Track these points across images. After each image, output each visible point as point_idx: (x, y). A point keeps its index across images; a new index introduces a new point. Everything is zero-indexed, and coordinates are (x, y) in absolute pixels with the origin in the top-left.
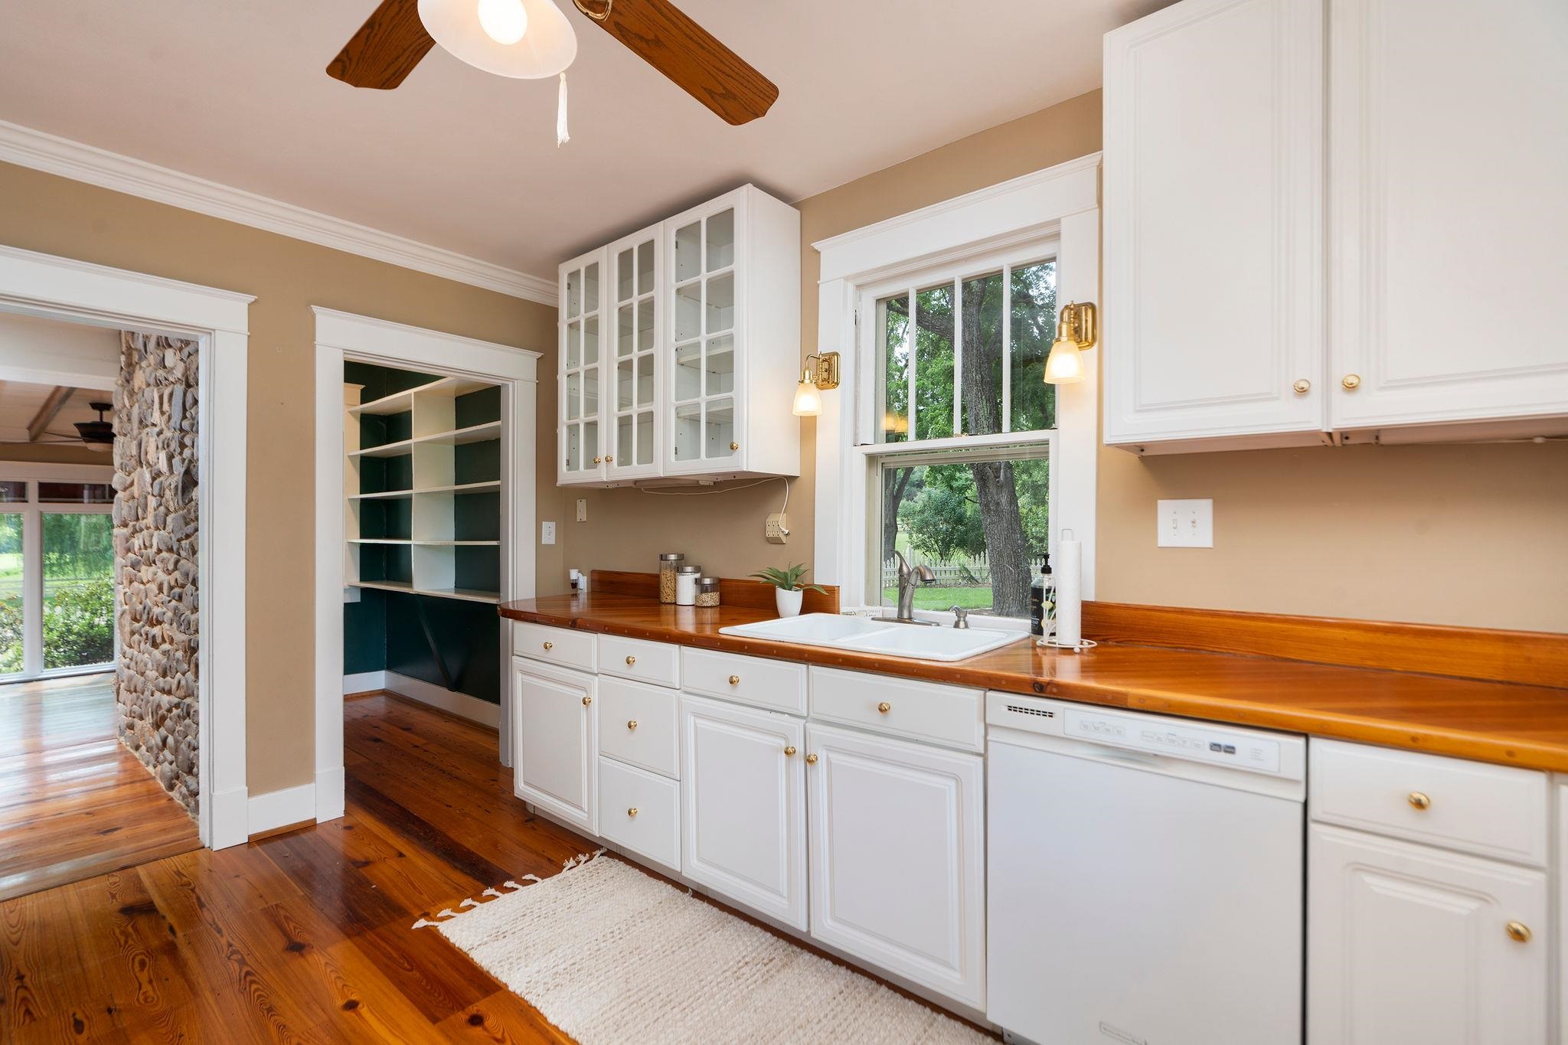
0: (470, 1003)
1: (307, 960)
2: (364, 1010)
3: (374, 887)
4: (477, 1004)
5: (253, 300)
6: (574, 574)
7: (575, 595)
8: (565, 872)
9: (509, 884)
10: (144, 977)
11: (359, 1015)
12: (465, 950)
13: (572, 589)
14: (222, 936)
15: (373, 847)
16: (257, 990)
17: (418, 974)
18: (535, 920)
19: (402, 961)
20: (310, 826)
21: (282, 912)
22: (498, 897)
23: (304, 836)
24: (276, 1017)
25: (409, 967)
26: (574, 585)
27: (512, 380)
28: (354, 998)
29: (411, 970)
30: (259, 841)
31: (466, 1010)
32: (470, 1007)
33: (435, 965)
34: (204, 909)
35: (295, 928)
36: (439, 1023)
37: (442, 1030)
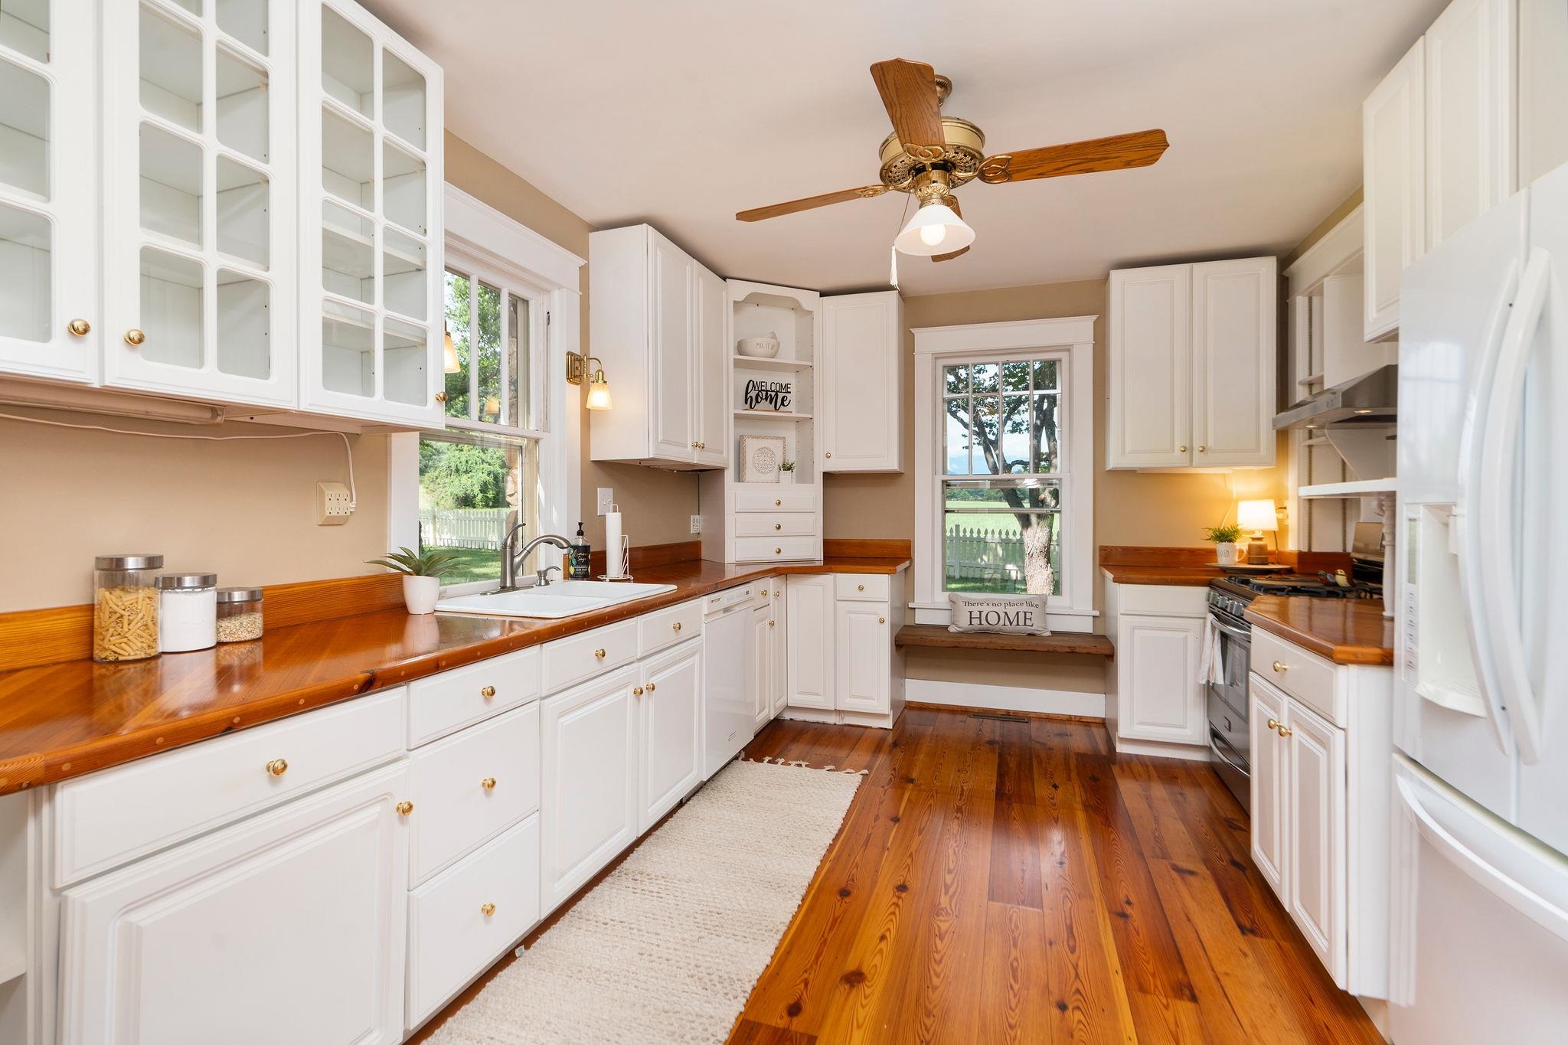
36: (814, 1034)
37: (820, 1026)
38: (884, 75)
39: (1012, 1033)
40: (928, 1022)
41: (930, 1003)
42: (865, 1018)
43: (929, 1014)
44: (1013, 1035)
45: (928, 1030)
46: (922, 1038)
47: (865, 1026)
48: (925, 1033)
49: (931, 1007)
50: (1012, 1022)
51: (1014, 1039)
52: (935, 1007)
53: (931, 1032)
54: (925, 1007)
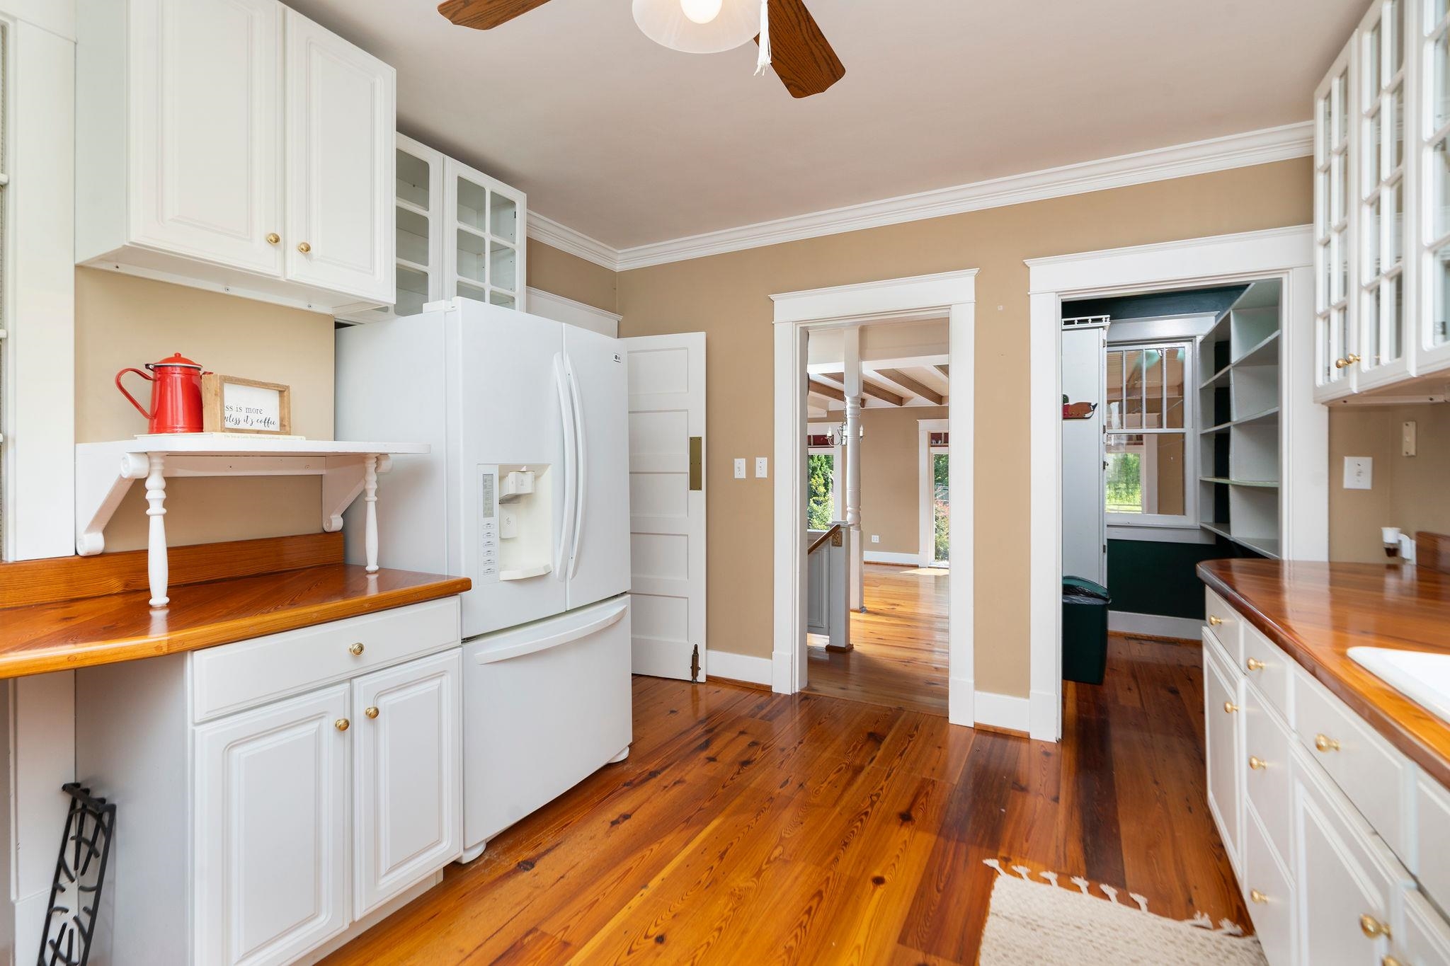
0: (938, 954)
1: (899, 830)
2: (880, 890)
3: (1003, 810)
4: (941, 960)
5: (976, 272)
6: (1390, 535)
7: (1394, 568)
8: (1185, 926)
9: (1110, 891)
10: (832, 777)
11: (874, 891)
12: (991, 910)
13: (1387, 557)
14: (886, 780)
15: (1044, 779)
16: (857, 827)
17: (939, 898)
18: (1083, 941)
19: (943, 879)
20: (1024, 738)
21: (930, 788)
22: (1081, 892)
23: (1010, 743)
24: (842, 852)
25: (941, 888)
26: (1392, 551)
27: (1285, 270)
28: (886, 877)
29: (939, 891)
30: (982, 730)
31: (928, 956)
32: (933, 957)
33: (958, 902)
34: (900, 757)
35: (923, 804)
36: (901, 946)
37: (895, 953)
38: (832, 71)
39: (723, 925)
40: (793, 943)
41: (784, 960)
42: (852, 954)
43: (789, 950)
44: (724, 923)
45: (796, 936)
46: (803, 931)
47: (854, 946)
48: (799, 934)
49: (785, 957)
50: (716, 934)
51: (725, 919)
52: (780, 956)
53: (794, 934)
54: (789, 958)
